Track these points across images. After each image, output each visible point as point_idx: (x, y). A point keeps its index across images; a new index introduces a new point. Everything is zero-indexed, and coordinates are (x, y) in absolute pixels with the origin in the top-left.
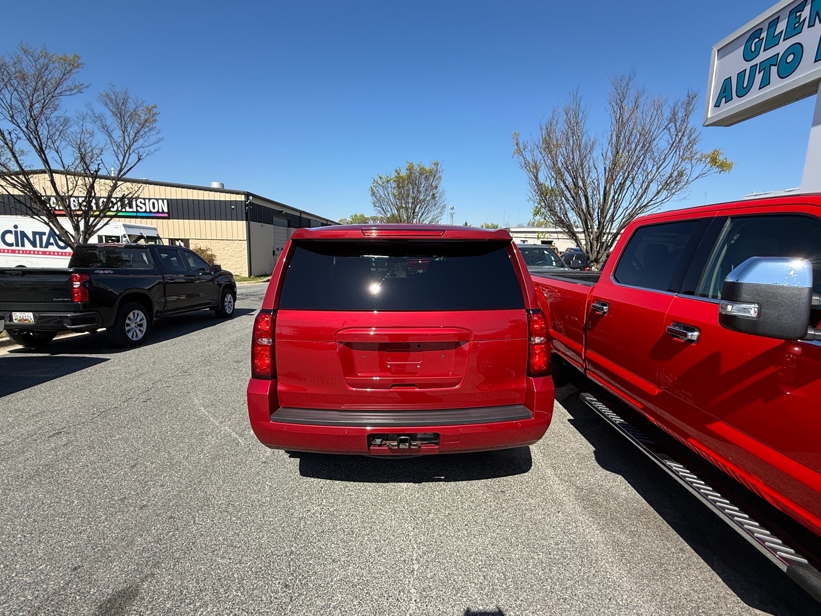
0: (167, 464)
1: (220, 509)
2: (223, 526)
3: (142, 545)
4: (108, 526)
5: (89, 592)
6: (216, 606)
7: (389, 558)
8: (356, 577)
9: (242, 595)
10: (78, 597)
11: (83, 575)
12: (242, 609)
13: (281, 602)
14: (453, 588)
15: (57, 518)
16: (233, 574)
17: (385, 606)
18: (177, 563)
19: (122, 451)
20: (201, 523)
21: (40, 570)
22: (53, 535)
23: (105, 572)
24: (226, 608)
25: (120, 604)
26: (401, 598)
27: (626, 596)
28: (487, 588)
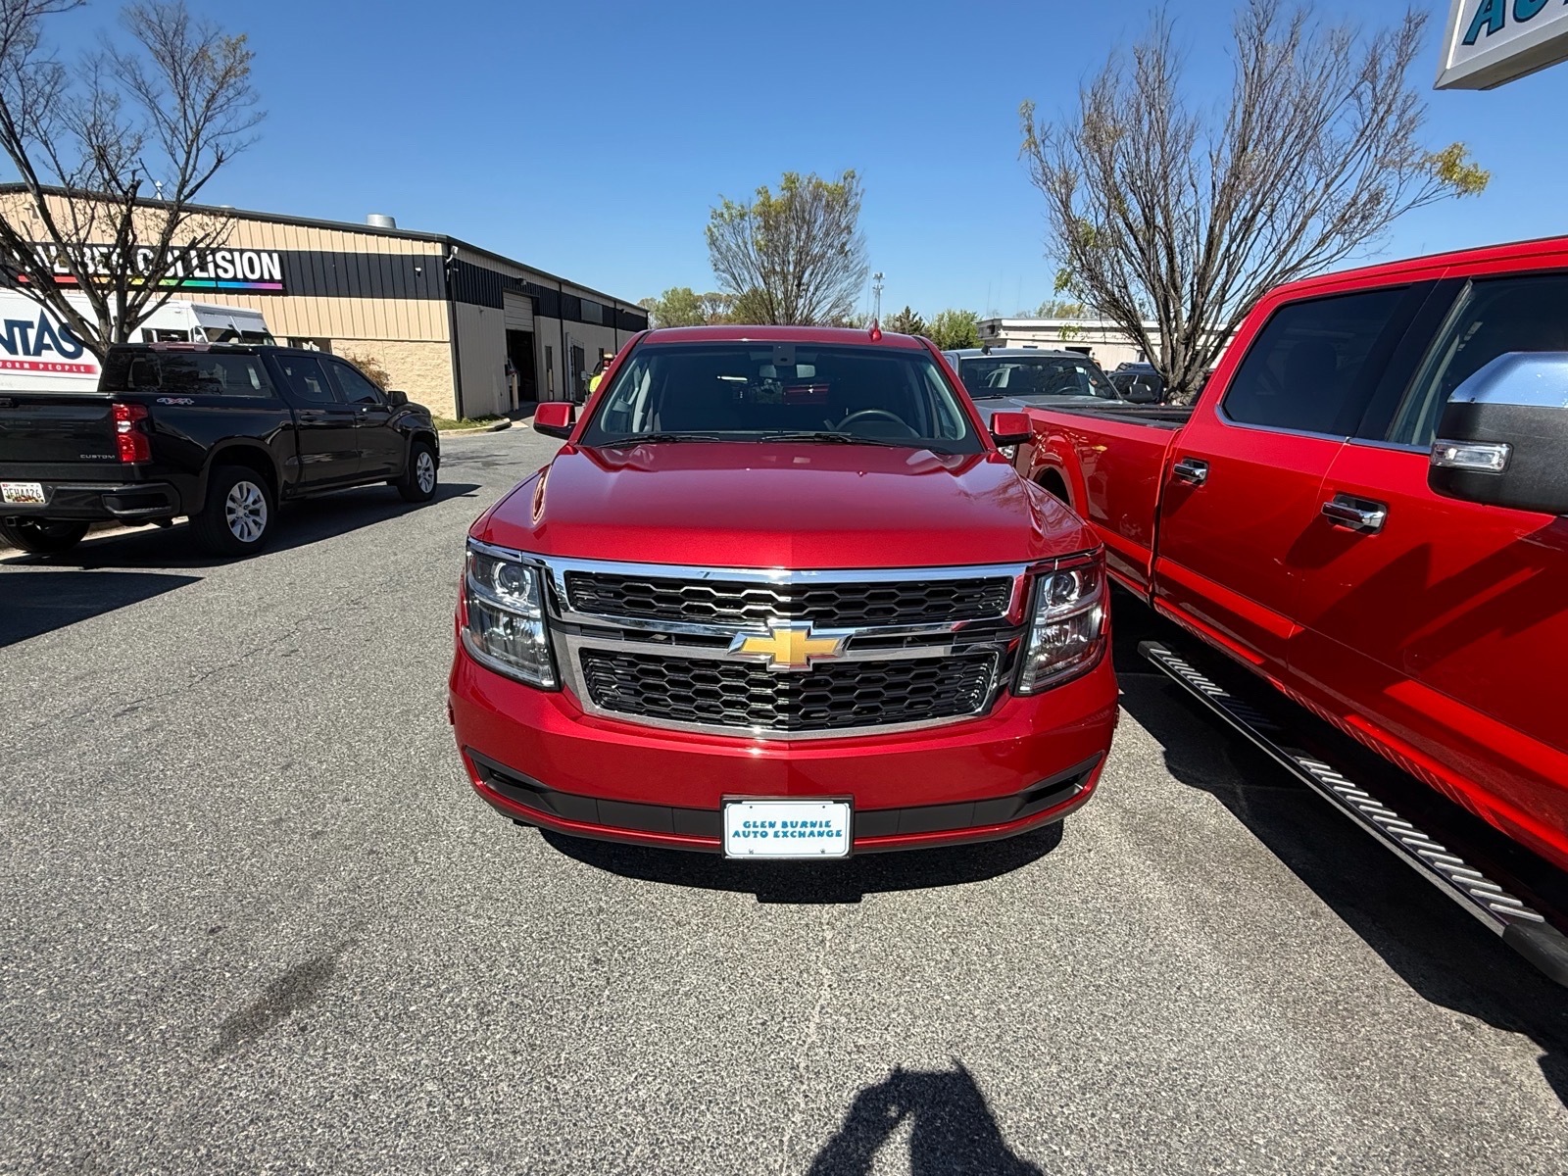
0: (348, 765)
1: (460, 840)
2: (470, 868)
3: (327, 895)
4: (258, 865)
5: (246, 967)
6: (476, 990)
7: (779, 920)
8: (721, 949)
9: (519, 973)
10: (228, 975)
11: (229, 941)
12: (523, 995)
13: (590, 985)
14: (897, 968)
15: (162, 851)
16: (499, 942)
17: (777, 993)
18: (395, 924)
19: (259, 740)
20: (428, 861)
21: (150, 932)
22: (160, 878)
23: (267, 937)
24: (495, 993)
25: (305, 985)
26: (803, 982)
27: (1208, 984)
28: (958, 968)
